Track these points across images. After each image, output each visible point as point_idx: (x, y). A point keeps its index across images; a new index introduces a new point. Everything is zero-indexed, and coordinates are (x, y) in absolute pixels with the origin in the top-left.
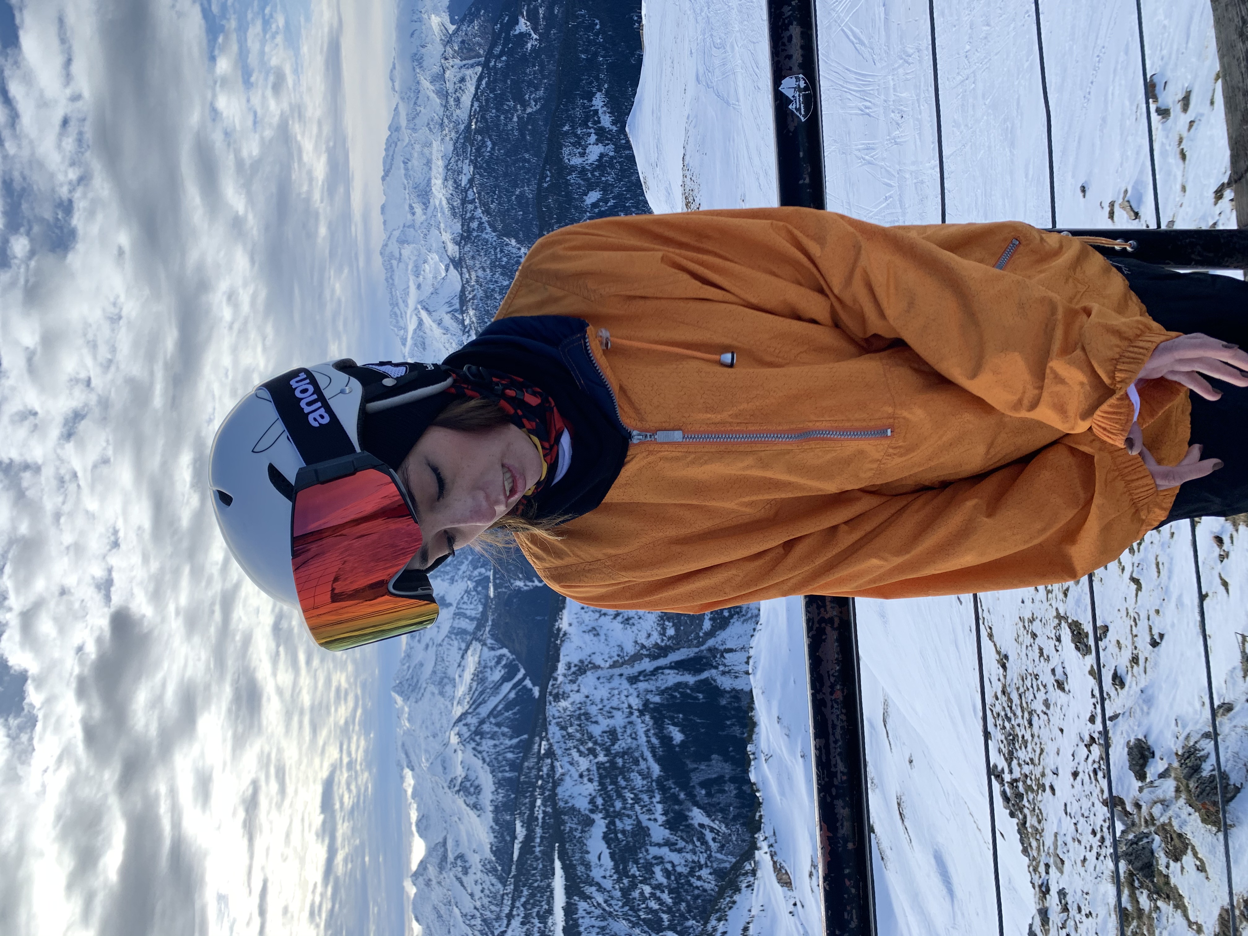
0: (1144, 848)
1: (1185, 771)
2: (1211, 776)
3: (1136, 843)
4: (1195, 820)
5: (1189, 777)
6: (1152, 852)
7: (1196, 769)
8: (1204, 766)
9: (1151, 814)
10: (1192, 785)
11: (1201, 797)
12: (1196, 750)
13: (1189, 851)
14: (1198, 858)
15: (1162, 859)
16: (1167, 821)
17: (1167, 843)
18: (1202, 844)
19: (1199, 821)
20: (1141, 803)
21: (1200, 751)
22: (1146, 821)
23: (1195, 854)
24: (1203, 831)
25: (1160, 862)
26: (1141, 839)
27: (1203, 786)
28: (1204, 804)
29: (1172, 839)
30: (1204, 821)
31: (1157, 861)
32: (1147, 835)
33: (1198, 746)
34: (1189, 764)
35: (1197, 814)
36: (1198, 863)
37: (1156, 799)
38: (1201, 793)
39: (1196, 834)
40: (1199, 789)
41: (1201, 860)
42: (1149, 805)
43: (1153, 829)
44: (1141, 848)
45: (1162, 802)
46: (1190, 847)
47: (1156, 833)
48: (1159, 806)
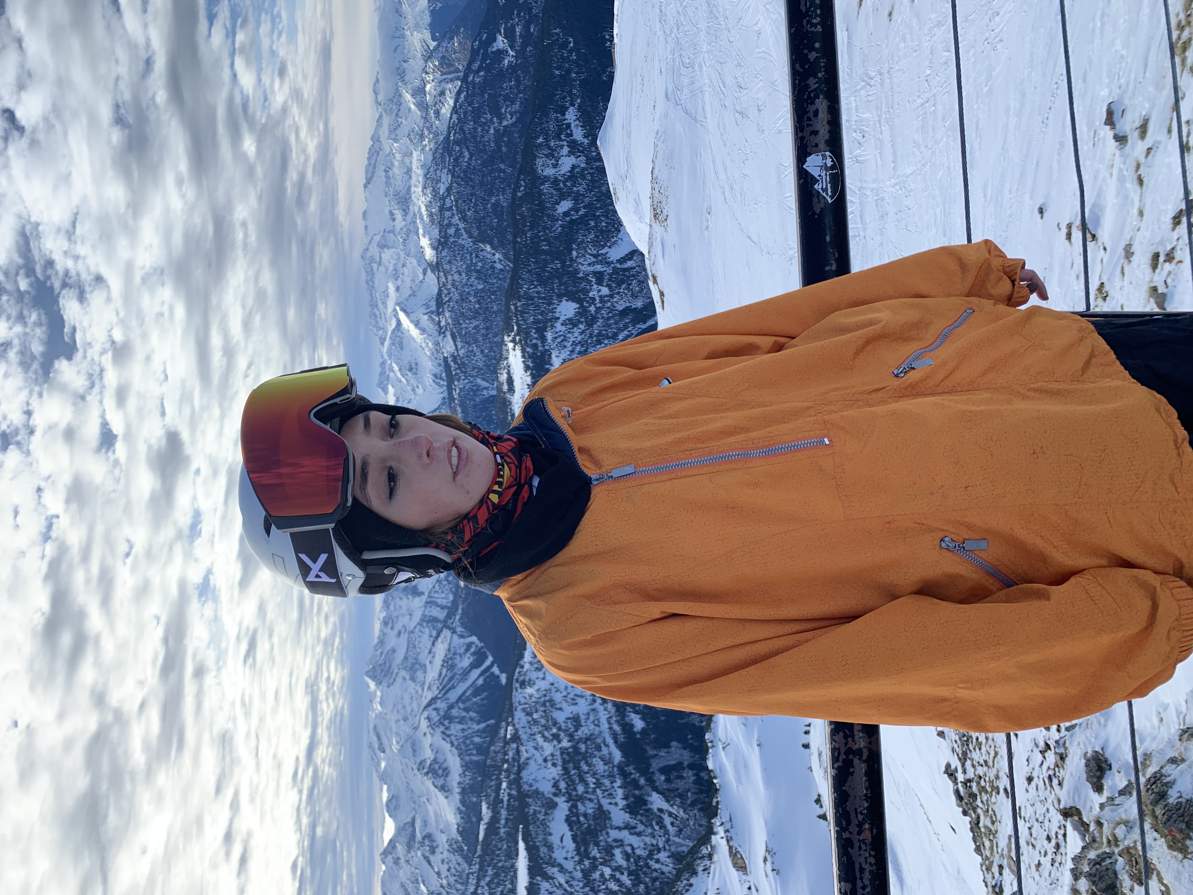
0: (1107, 869)
1: (1151, 797)
2: (1178, 803)
3: (1100, 864)
4: (1161, 846)
5: (1155, 803)
6: (1115, 873)
7: (1162, 796)
8: (1170, 792)
9: (1114, 835)
10: (1159, 811)
11: (1169, 823)
12: (1162, 775)
13: (1154, 876)
14: (1163, 884)
15: (1125, 881)
16: (1132, 845)
17: (1131, 866)
18: (1167, 870)
19: (1165, 847)
20: (1102, 821)
21: (1166, 776)
22: (1109, 842)
23: (1160, 880)
24: (1168, 857)
25: (1124, 885)
26: (1103, 860)
27: (1170, 813)
28: (1170, 831)
29: (1137, 863)
30: (1170, 847)
31: (1121, 884)
32: (1110, 855)
33: (1163, 771)
34: (1155, 790)
35: (1163, 840)
36: (1163, 888)
37: (1117, 819)
38: (1168, 820)
39: (1162, 860)
40: (1166, 817)
41: (1166, 886)
42: (1112, 826)
43: (1116, 851)
44: (1104, 868)
45: (1126, 823)
46: (1155, 872)
47: (1120, 856)
48: (1123, 827)
